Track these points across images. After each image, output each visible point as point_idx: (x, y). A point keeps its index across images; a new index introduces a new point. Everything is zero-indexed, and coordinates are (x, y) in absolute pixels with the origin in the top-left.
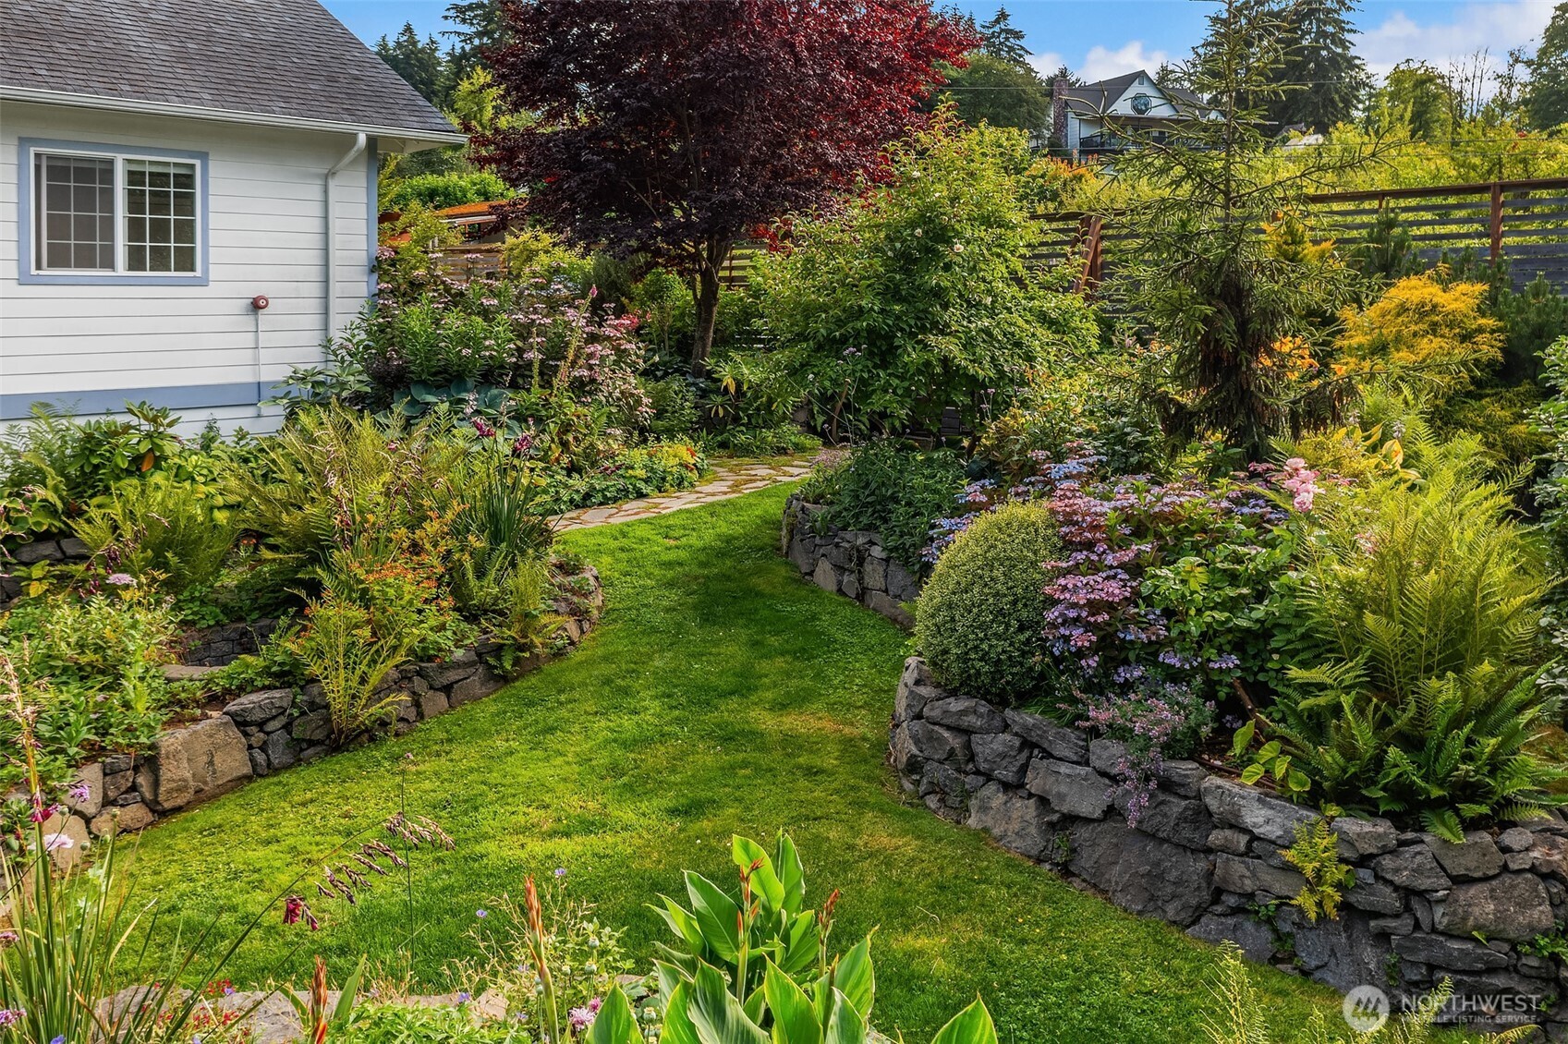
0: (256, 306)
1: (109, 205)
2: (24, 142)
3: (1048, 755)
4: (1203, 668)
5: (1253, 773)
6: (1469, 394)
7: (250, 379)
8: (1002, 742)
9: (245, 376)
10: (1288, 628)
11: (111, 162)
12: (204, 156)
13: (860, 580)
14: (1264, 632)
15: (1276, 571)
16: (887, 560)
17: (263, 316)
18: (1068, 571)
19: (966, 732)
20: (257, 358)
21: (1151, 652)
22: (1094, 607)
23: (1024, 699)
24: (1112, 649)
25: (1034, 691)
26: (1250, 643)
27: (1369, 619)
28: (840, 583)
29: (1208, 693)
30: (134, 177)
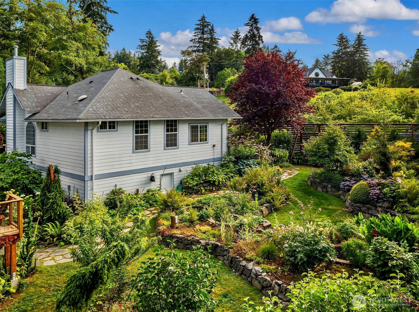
0: (214, 146)
1: (198, 133)
2: (189, 124)
3: (371, 209)
4: (389, 200)
5: (396, 210)
6: (410, 161)
7: (213, 158)
8: (365, 208)
9: (212, 157)
10: (397, 196)
11: (198, 125)
12: (208, 123)
13: (327, 190)
14: (395, 196)
15: (396, 190)
16: (331, 187)
17: (215, 147)
18: (372, 190)
19: (360, 207)
20: (214, 154)
21: (382, 199)
22: (376, 194)
23: (367, 204)
24: (378, 198)
25: (368, 203)
26: (394, 197)
27: (408, 195)
28: (323, 190)
29: (389, 203)
30: (201, 127)
